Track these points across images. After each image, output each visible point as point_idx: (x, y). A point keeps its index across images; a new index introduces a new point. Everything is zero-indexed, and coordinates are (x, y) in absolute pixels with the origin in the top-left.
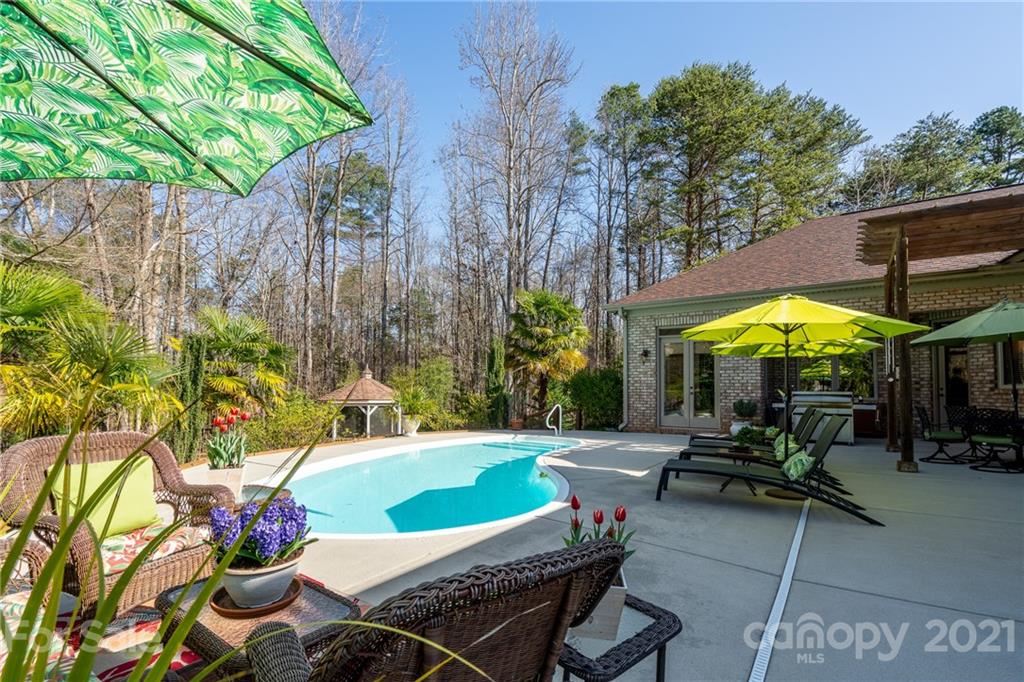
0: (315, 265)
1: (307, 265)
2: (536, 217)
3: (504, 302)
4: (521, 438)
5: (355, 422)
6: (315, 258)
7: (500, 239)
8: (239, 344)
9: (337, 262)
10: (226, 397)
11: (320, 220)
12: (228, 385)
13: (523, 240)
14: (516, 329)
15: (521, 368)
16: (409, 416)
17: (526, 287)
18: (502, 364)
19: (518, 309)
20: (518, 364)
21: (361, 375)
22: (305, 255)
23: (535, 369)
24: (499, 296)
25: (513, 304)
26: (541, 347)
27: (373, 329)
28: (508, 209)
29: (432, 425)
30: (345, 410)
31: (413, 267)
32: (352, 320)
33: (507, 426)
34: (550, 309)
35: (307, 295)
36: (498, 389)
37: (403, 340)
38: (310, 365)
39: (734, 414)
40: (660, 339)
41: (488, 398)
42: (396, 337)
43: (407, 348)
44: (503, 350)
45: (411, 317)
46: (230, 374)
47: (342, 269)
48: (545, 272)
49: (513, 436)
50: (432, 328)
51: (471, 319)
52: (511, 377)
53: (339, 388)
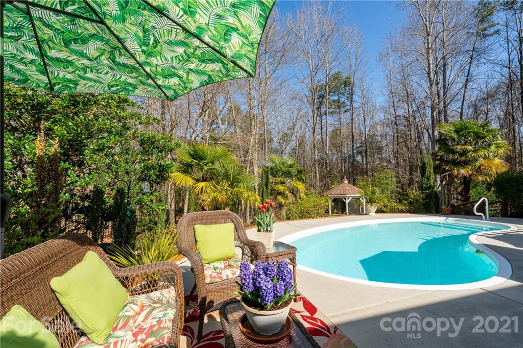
0: (318, 130)
1: (314, 130)
2: (451, 75)
3: (429, 134)
4: (451, 220)
5: (340, 207)
6: (318, 126)
7: (423, 95)
8: (284, 169)
9: (328, 126)
10: (280, 193)
11: (319, 108)
12: (281, 188)
13: (441, 93)
14: (440, 149)
15: (447, 173)
16: (370, 204)
17: (446, 121)
18: (432, 171)
19: (441, 136)
20: (444, 171)
21: (342, 182)
22: (312, 126)
23: (458, 174)
24: (425, 131)
25: (436, 133)
26: (463, 159)
27: (347, 158)
28: (429, 74)
29: (385, 209)
30: (335, 200)
31: (368, 123)
32: (337, 154)
33: (438, 211)
34: (469, 133)
35: (314, 144)
36: (430, 187)
37: (365, 162)
38: (318, 178)
41: (423, 193)
42: (360, 161)
43: (367, 167)
44: (432, 162)
45: (368, 150)
46: (282, 183)
47: (331, 130)
48: (462, 109)
49: (445, 218)
50: (381, 154)
51: (406, 146)
52: (438, 179)
53: (331, 188)
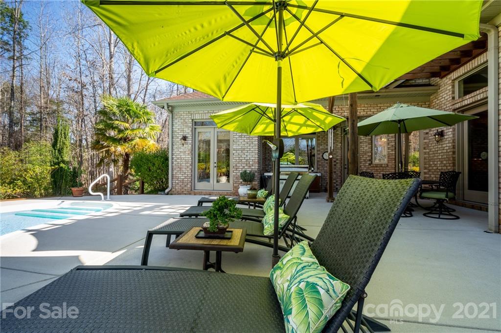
4: (67, 204)
15: (104, 150)
20: (102, 147)
23: (115, 151)
39: (241, 180)
40: (195, 128)
